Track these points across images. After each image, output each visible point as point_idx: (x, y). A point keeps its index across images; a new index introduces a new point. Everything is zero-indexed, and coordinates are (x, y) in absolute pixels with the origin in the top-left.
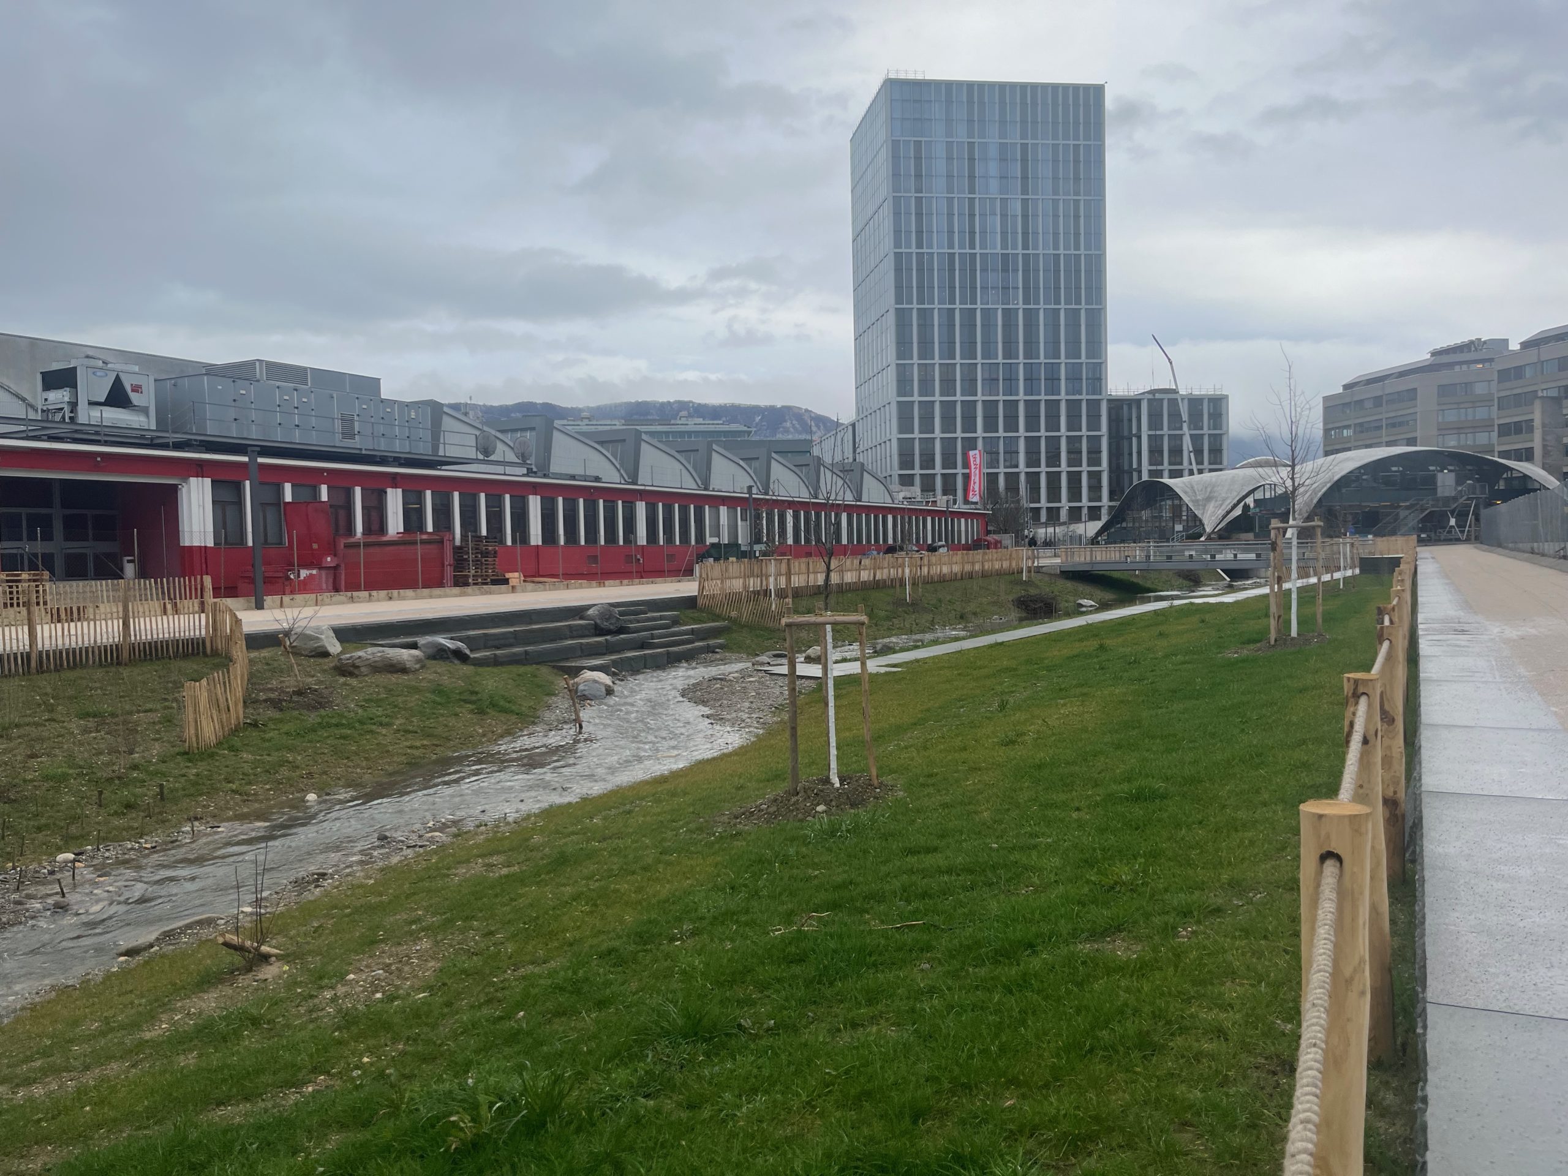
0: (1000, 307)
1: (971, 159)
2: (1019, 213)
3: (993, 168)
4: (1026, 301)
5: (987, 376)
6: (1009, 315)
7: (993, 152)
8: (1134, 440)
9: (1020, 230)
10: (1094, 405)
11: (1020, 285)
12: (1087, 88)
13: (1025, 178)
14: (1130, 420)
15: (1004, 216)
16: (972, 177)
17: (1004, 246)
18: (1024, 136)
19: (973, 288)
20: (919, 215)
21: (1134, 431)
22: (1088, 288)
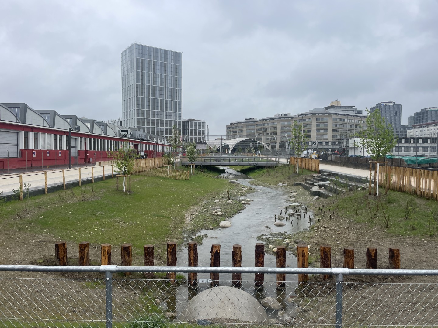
0: (160, 99)
1: (154, 65)
2: (164, 78)
3: (158, 67)
4: (165, 98)
5: (157, 114)
6: (161, 100)
7: (159, 64)
8: (187, 130)
9: (164, 82)
10: (179, 122)
11: (164, 94)
12: (178, 53)
13: (165, 71)
14: (186, 126)
15: (161, 78)
16: (154, 69)
17: (161, 85)
18: (165, 61)
19: (154, 94)
20: (142, 76)
21: (187, 128)
22: (179, 97)
